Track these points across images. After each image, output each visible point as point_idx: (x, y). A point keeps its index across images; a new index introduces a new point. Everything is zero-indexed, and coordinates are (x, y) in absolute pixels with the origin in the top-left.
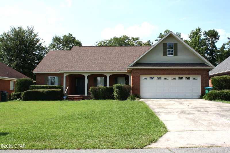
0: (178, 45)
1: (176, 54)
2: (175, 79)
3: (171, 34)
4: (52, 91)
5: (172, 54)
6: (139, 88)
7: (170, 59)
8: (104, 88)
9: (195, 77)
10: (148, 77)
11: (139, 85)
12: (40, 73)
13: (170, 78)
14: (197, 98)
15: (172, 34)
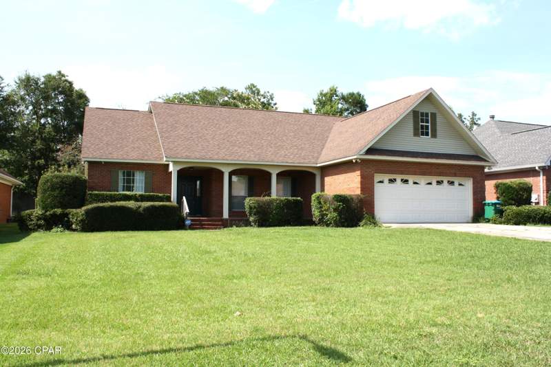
0: (437, 116)
1: (434, 136)
2: (430, 184)
3: (431, 93)
4: (160, 206)
5: (427, 134)
6: (374, 202)
7: (425, 144)
8: (288, 201)
9: (462, 180)
10: (386, 178)
11: (373, 195)
12: (101, 162)
13: (423, 180)
14: (465, 221)
15: (434, 94)
